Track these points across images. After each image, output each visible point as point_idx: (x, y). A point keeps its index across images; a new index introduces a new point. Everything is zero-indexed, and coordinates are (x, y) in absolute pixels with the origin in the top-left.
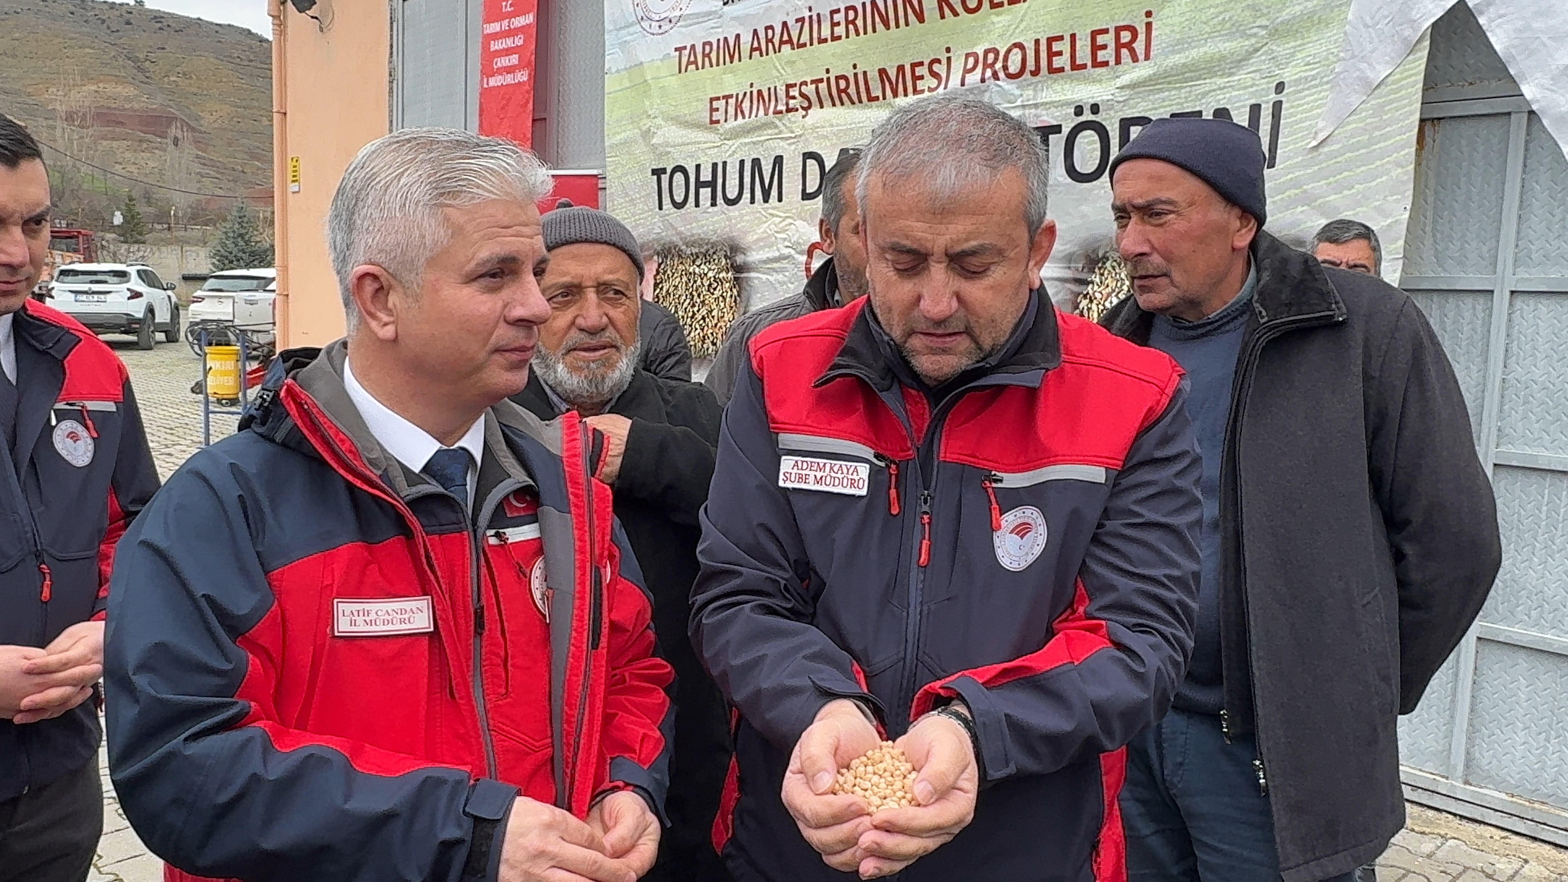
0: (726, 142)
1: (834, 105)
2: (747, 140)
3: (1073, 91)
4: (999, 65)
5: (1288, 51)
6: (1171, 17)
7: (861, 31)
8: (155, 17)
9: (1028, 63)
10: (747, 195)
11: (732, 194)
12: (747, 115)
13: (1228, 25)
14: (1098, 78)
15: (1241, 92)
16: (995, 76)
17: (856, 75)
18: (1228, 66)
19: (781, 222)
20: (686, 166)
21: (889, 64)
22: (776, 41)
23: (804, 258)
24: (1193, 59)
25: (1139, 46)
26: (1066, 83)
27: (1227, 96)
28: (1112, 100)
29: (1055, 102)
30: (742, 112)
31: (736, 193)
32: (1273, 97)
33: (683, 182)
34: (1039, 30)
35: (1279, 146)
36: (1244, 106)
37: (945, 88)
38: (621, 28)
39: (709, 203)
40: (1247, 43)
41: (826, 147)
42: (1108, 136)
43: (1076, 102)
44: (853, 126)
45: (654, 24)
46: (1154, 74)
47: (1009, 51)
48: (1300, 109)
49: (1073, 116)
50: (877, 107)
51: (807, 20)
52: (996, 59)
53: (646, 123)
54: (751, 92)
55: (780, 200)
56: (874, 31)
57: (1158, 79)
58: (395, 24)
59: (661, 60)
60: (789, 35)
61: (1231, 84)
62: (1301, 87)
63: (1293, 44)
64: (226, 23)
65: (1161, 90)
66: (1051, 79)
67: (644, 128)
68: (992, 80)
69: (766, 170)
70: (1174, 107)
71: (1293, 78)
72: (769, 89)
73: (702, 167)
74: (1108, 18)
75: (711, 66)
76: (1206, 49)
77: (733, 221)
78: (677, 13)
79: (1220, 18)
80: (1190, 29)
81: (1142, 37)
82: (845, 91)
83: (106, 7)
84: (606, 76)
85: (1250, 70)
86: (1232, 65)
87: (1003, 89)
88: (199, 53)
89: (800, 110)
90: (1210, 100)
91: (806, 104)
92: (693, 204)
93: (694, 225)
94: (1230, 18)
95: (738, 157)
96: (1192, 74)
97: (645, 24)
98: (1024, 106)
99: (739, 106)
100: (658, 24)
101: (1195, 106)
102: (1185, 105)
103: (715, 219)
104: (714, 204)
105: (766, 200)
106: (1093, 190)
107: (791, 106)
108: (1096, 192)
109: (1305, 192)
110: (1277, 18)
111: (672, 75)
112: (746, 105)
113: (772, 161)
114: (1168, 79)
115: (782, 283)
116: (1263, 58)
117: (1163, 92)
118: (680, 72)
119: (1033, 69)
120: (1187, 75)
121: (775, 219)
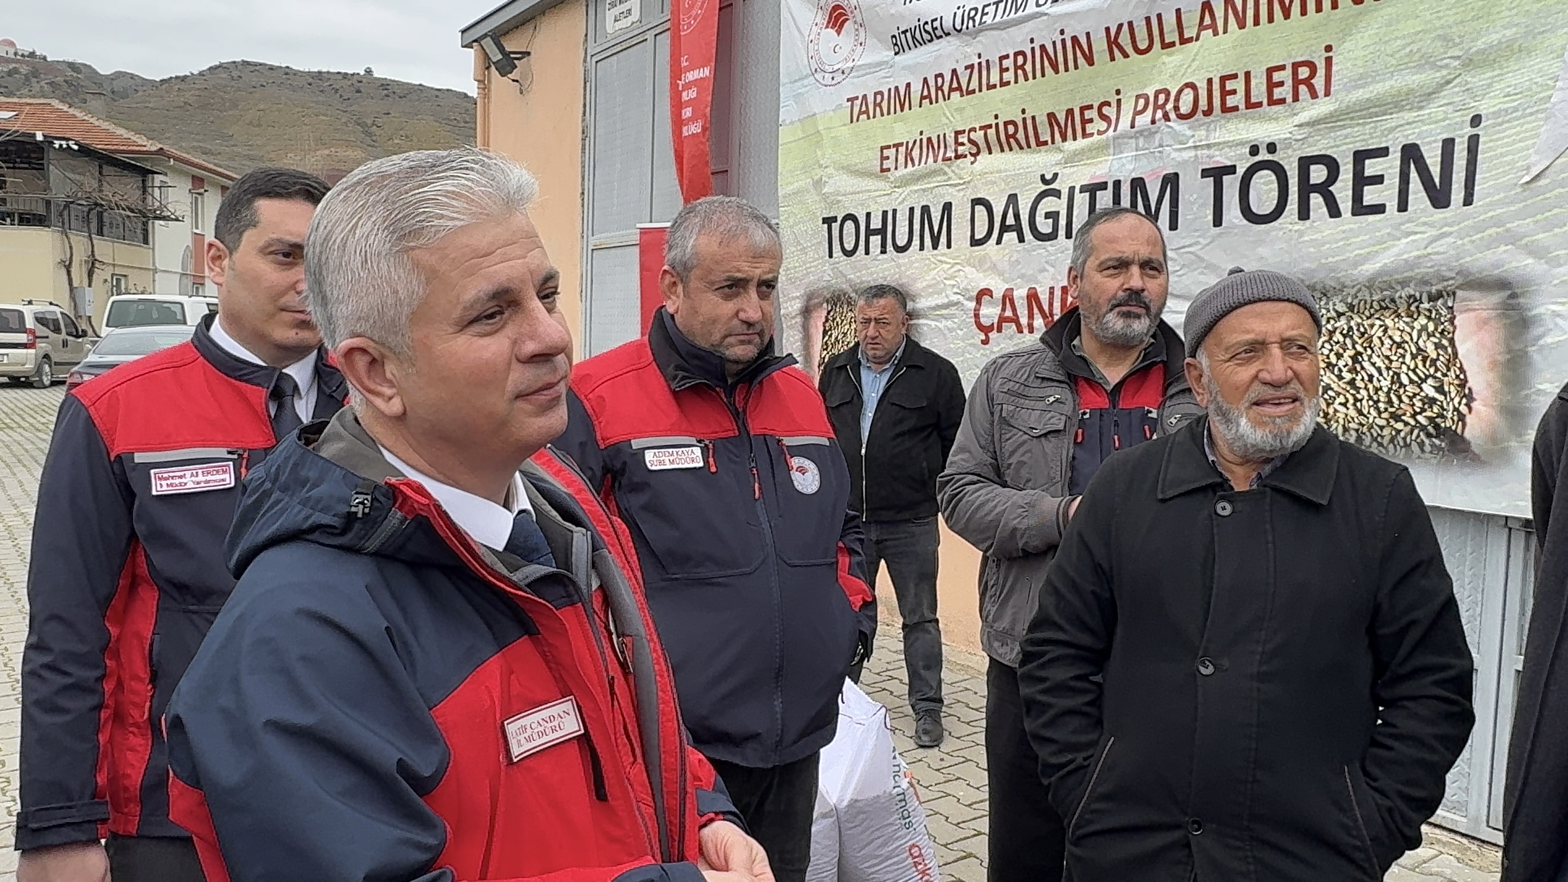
0: (896, 190)
1: (1002, 150)
2: (916, 188)
3: (1247, 130)
4: (1170, 106)
5: (1484, 82)
6: (1353, 51)
7: (1030, 75)
8: (383, 85)
9: (1201, 103)
10: (916, 241)
11: (902, 241)
12: (917, 162)
13: (1416, 57)
14: (1275, 116)
15: (1433, 126)
16: (1166, 117)
17: (1024, 120)
18: (1417, 100)
19: (949, 269)
20: (856, 214)
21: (1057, 108)
22: (946, 88)
23: (973, 304)
24: (1378, 94)
25: (1319, 82)
26: (1240, 121)
27: (1417, 130)
28: (1290, 138)
29: (1229, 142)
30: (912, 160)
31: (906, 241)
32: (1469, 131)
33: (854, 230)
34: (1211, 69)
35: (1476, 183)
36: (1435, 141)
37: (1115, 130)
38: (796, 81)
39: (879, 251)
40: (1438, 74)
41: (994, 193)
42: (1286, 176)
43: (1251, 141)
44: (1022, 171)
45: (827, 75)
46: (1336, 111)
47: (1180, 92)
48: (1500, 142)
49: (1249, 156)
50: (1046, 151)
51: (976, 66)
52: (1167, 100)
53: (818, 173)
54: (921, 140)
55: (949, 246)
56: (1043, 75)
57: (1339, 116)
58: (588, 84)
59: (833, 110)
60: (959, 83)
61: (1421, 118)
62: (1500, 120)
63: (1489, 74)
64: (445, 88)
65: (1344, 127)
66: (1224, 118)
67: (816, 178)
68: (1163, 120)
69: (936, 217)
70: (1358, 144)
71: (1491, 110)
72: (939, 136)
73: (872, 215)
74: (1285, 54)
75: (882, 115)
76: (1392, 82)
77: (903, 268)
78: (850, 64)
79: (1408, 50)
80: (1374, 62)
81: (1321, 72)
82: (1013, 136)
83: (340, 77)
84: (780, 128)
85: (1442, 103)
86: (1422, 98)
87: (1175, 131)
88: (420, 116)
89: (969, 156)
90: (1397, 135)
91: (974, 151)
92: (863, 252)
93: (864, 272)
94: (1419, 50)
95: (908, 205)
96: (1377, 109)
97: (818, 76)
98: (1196, 147)
99: (908, 154)
100: (831, 75)
101: (1381, 143)
102: (1370, 141)
103: (885, 266)
104: (884, 252)
105: (935, 246)
106: (1271, 231)
107: (959, 153)
108: (1274, 233)
109: (1508, 230)
110: (1470, 48)
111: (844, 125)
112: (916, 153)
113: (941, 208)
114: (1351, 115)
115: (951, 330)
116: (1457, 89)
117: (1345, 129)
118: (852, 122)
119: (1206, 108)
120: (1371, 110)
121: (944, 265)
